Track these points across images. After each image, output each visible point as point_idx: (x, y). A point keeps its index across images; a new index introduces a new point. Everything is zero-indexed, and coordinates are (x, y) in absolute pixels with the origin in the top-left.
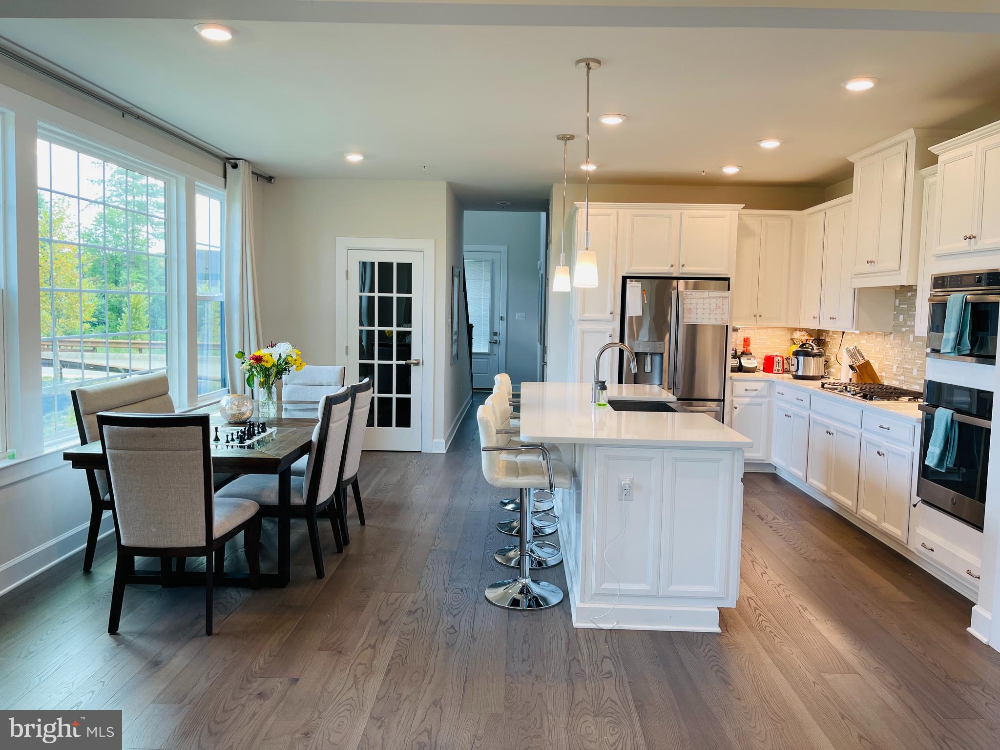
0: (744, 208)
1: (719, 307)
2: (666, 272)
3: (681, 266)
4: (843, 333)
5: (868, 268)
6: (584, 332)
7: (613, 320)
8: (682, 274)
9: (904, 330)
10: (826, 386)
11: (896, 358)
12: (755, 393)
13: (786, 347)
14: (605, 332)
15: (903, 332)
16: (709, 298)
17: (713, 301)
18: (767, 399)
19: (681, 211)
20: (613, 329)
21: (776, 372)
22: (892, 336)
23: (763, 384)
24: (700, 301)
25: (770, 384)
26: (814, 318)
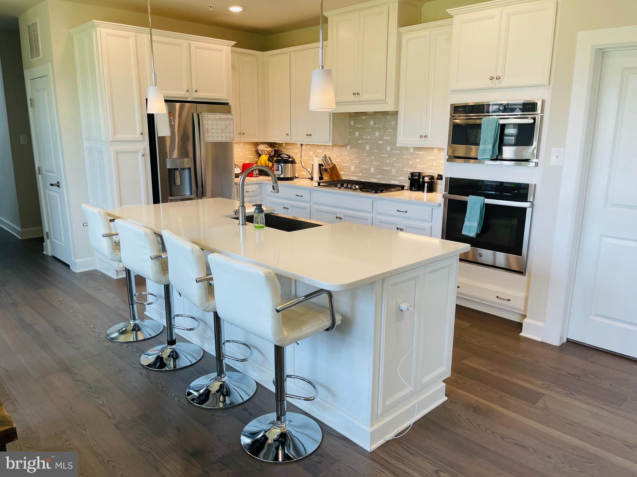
0: (234, 46)
1: (227, 127)
2: (183, 96)
3: (194, 91)
4: (302, 145)
5: (353, 98)
6: (117, 153)
7: (144, 140)
8: (195, 98)
9: (360, 142)
10: (321, 184)
11: (354, 161)
12: (252, 193)
13: (252, 156)
14: (137, 152)
15: (359, 144)
16: (221, 119)
17: (223, 122)
18: (259, 197)
19: (189, 41)
20: (144, 149)
21: (255, 176)
22: (348, 147)
23: (256, 186)
24: (214, 122)
25: (260, 185)
26: (287, 135)
